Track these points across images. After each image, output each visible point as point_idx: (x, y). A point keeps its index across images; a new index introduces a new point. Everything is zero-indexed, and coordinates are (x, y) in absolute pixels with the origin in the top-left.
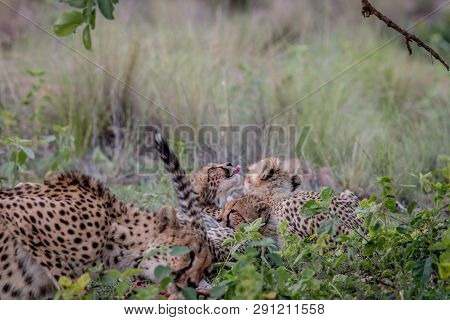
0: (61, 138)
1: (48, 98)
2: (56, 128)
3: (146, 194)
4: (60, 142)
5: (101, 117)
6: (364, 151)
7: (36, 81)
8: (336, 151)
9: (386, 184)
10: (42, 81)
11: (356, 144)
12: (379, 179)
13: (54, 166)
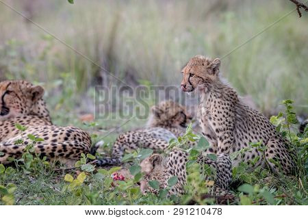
0: (66, 82)
4: (65, 85)
6: (274, 84)
9: (289, 104)
12: (284, 101)
13: (62, 102)
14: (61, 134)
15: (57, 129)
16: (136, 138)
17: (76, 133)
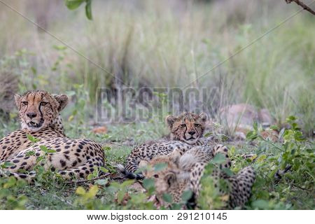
0: (79, 93)
1: (70, 66)
2: (75, 86)
3: (139, 131)
4: (78, 95)
5: (107, 77)
6: (291, 98)
7: (61, 54)
8: (272, 98)
10: (65, 54)
11: (286, 94)
13: (75, 113)
14: (74, 145)
15: (69, 141)
16: (150, 151)
17: (88, 145)
